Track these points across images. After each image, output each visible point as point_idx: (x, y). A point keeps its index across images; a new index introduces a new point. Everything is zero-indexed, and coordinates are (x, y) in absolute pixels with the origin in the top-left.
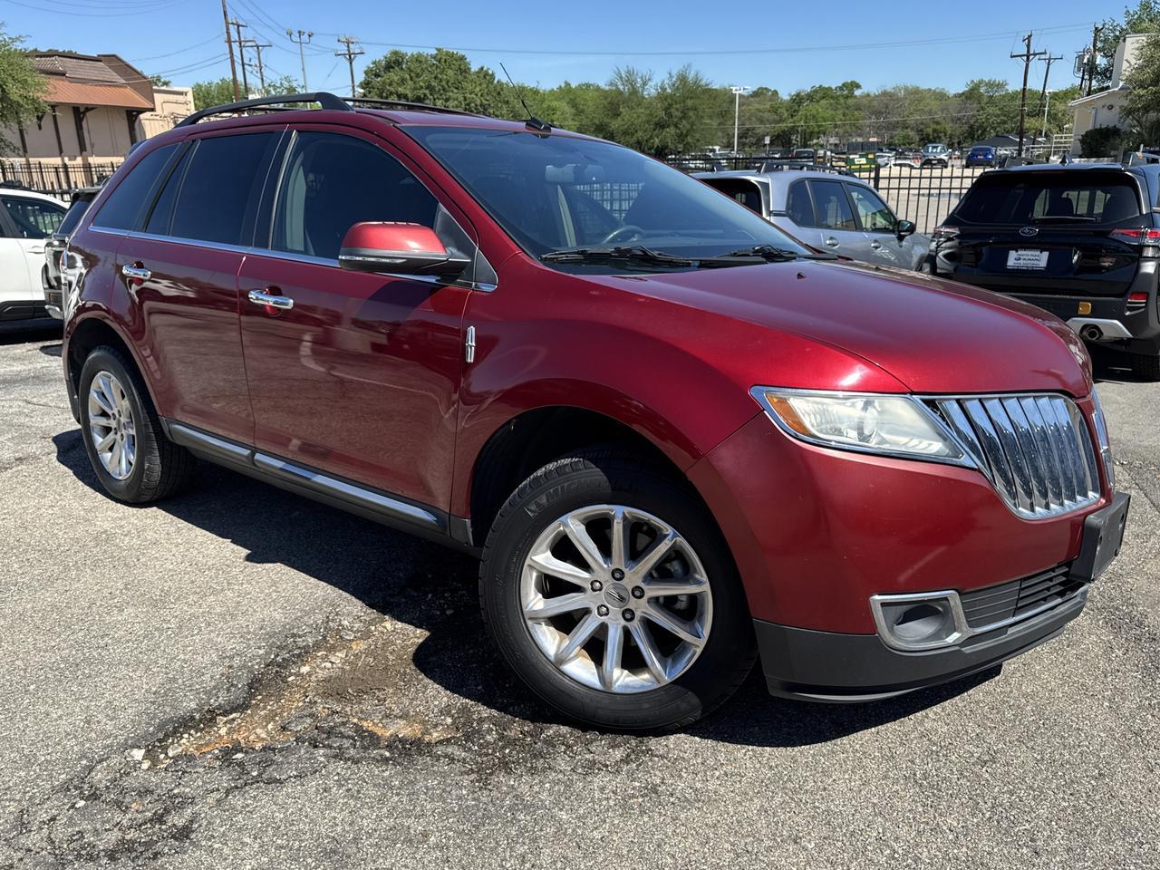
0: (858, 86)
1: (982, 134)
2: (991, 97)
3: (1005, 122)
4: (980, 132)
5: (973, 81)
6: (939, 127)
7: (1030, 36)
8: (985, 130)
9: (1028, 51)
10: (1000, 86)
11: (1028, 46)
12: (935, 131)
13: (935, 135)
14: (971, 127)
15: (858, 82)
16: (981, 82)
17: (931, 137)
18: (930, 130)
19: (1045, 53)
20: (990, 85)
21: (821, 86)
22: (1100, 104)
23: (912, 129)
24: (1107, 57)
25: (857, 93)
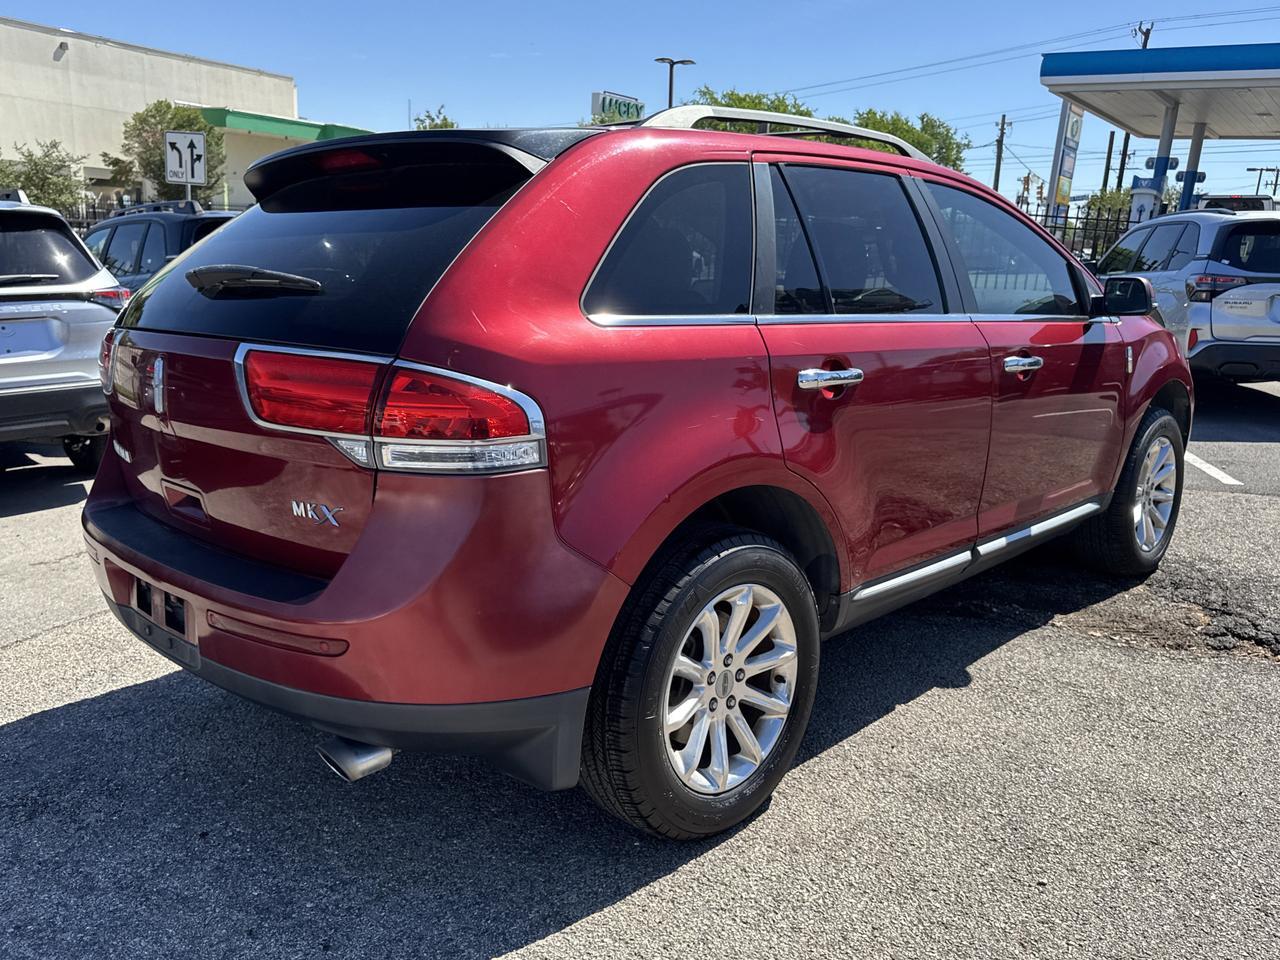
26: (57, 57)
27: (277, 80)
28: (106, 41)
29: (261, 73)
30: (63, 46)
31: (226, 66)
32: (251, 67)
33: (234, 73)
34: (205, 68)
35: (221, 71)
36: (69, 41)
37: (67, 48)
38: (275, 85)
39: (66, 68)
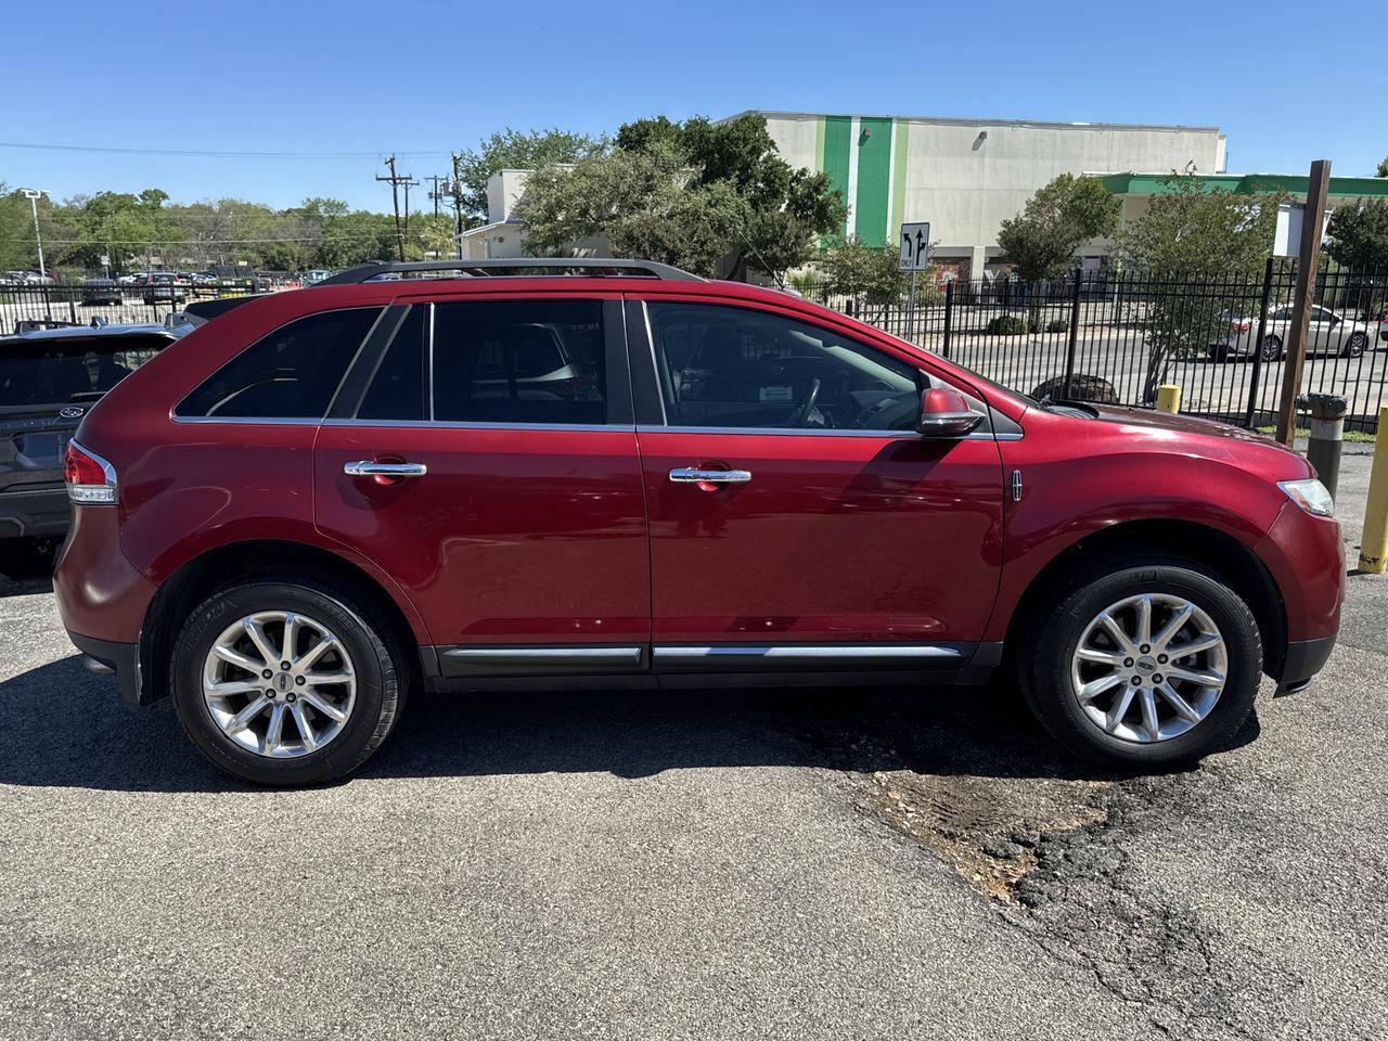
0: (165, 197)
1: (333, 258)
2: (333, 218)
3: (354, 246)
4: (331, 256)
5: (309, 200)
6: (283, 249)
7: (392, 160)
8: (336, 254)
9: (394, 175)
10: (341, 206)
11: (392, 169)
12: (280, 253)
13: (282, 258)
14: (320, 250)
15: (163, 191)
16: (318, 201)
17: (277, 261)
18: (274, 252)
19: (410, 178)
20: (330, 205)
21: (109, 193)
22: (492, 235)
23: (252, 250)
24: (472, 187)
25: (164, 204)
26: (976, 147)
27: (1198, 135)
28: (1021, 124)
29: (1180, 129)
30: (983, 136)
31: (1141, 128)
32: (1170, 124)
33: (1149, 134)
34: (1117, 134)
35: (1136, 134)
36: (988, 129)
37: (986, 137)
38: (1195, 140)
39: (983, 155)
